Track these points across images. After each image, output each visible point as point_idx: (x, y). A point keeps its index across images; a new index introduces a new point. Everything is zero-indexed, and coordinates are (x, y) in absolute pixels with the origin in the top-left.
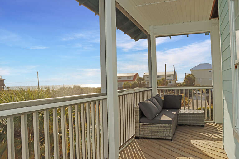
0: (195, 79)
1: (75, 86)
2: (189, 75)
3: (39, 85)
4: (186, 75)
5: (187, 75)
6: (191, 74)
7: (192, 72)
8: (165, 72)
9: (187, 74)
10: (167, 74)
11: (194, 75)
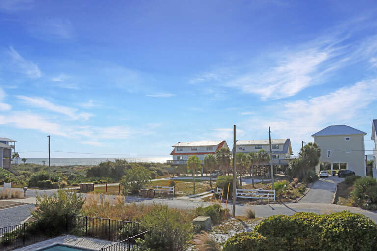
0: (319, 152)
1: (117, 161)
2: (310, 144)
3: (50, 157)
4: (304, 145)
5: (307, 145)
6: (313, 143)
7: (315, 140)
8: (270, 140)
9: (305, 143)
10: (272, 143)
11: (318, 145)
